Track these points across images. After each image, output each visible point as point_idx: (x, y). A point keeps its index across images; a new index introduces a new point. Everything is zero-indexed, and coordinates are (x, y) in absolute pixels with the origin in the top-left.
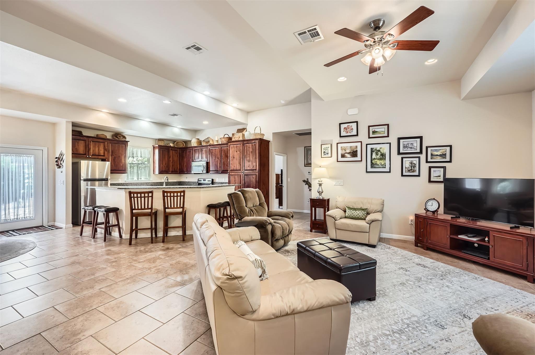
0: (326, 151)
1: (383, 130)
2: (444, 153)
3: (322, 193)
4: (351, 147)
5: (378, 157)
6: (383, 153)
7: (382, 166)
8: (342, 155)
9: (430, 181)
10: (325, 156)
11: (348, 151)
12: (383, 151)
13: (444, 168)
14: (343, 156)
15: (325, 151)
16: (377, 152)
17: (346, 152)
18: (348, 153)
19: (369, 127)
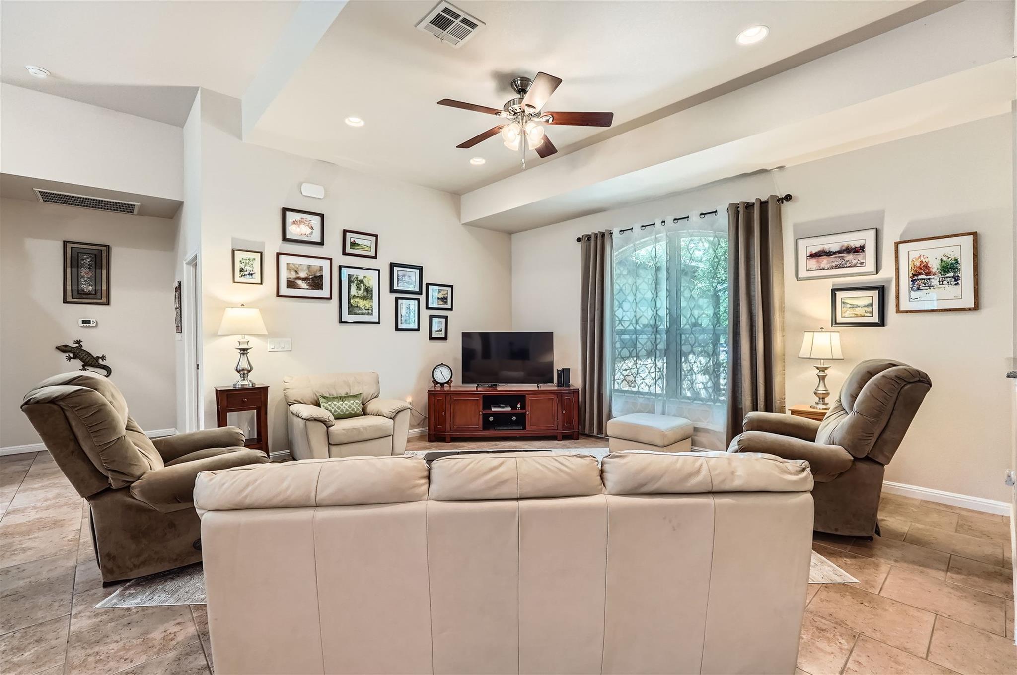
0: (248, 268)
1: (368, 243)
2: (445, 296)
3: (249, 371)
4: (309, 267)
5: (361, 293)
6: (368, 287)
7: (367, 311)
8: (290, 281)
9: (431, 338)
10: (243, 280)
11: (303, 275)
12: (369, 284)
13: (446, 318)
14: (291, 284)
15: (243, 267)
16: (359, 284)
17: (298, 276)
18: (304, 279)
19: (345, 232)
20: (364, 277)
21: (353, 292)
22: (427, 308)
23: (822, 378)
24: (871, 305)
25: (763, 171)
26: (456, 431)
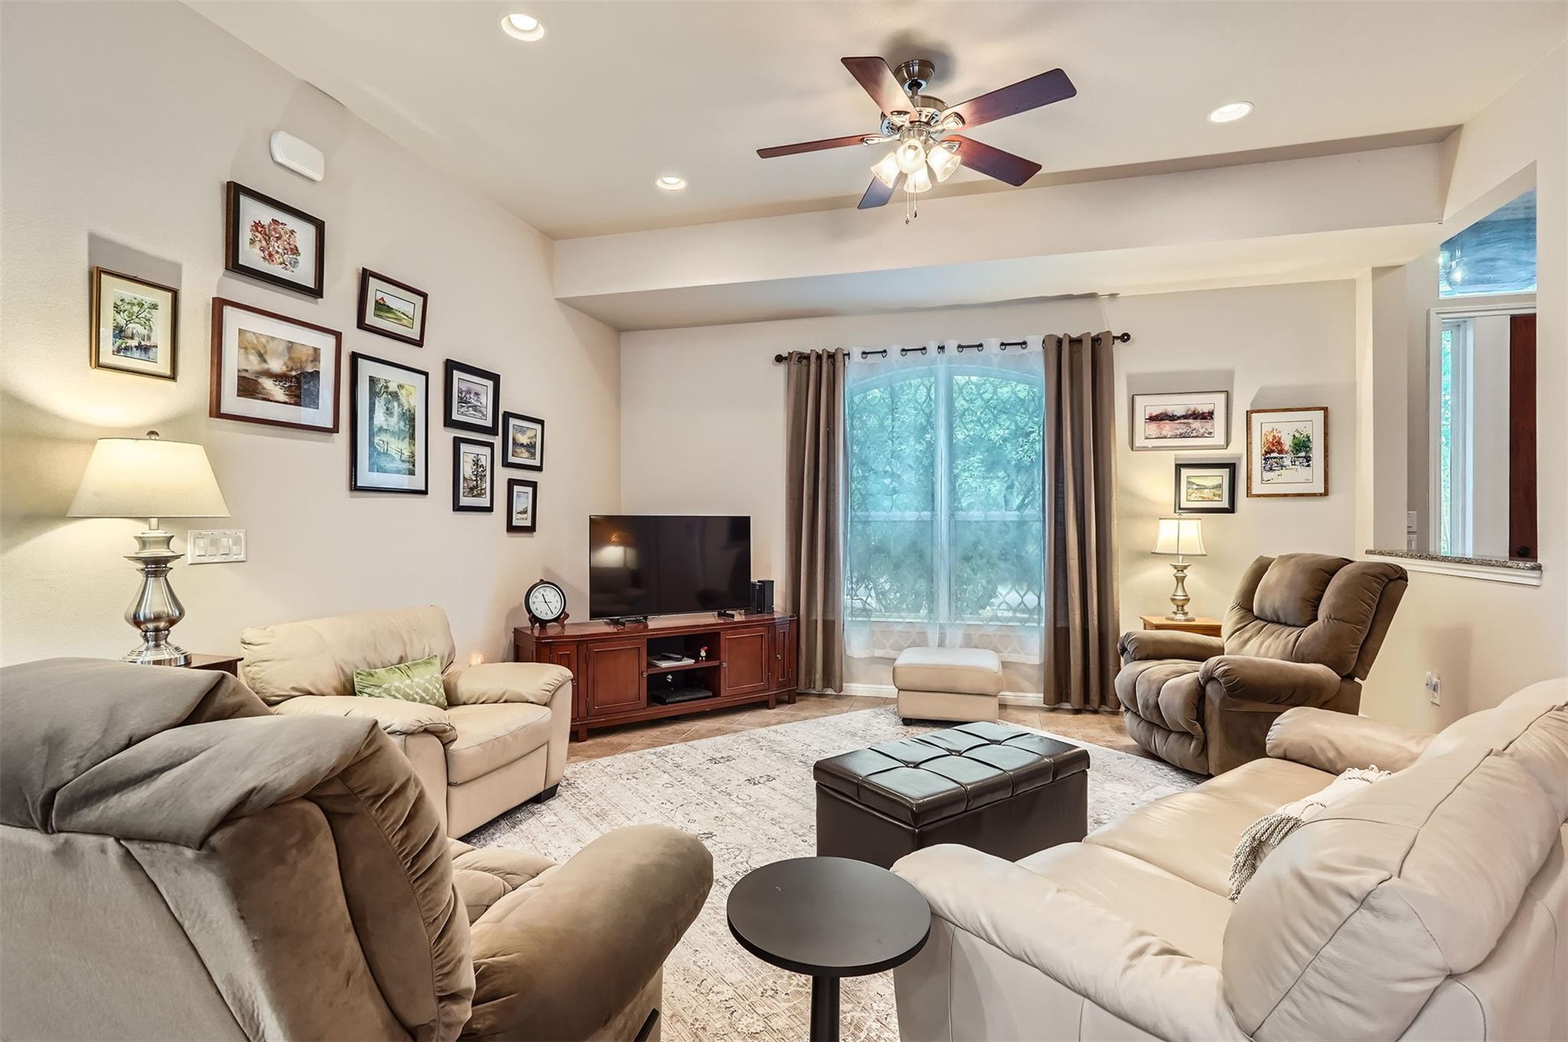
0: (135, 328)
1: (408, 309)
3: (172, 622)
4: (291, 346)
5: (393, 422)
6: (406, 411)
7: (404, 467)
8: (244, 377)
9: (510, 527)
10: (121, 361)
11: (276, 365)
12: (408, 402)
13: (534, 485)
14: (248, 387)
15: (123, 323)
16: (389, 402)
17: (265, 366)
18: (278, 378)
19: (365, 274)
20: (400, 386)
21: (380, 418)
22: (506, 464)
23: (1180, 580)
24: (1220, 486)
25: (1092, 296)
26: (600, 714)
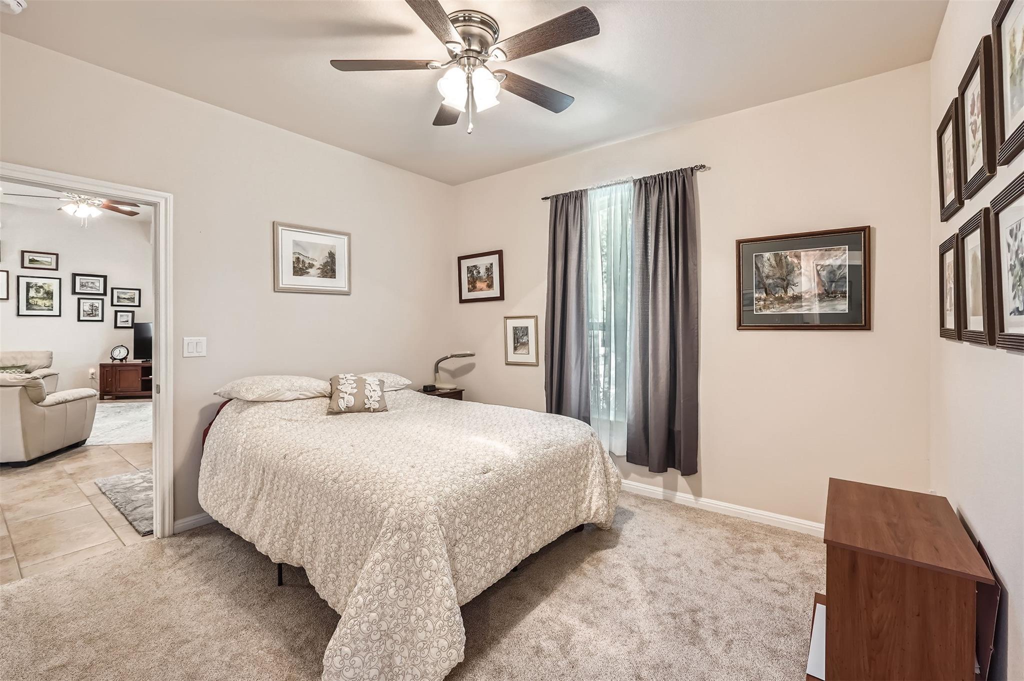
1: (49, 260)
5: (40, 295)
6: (48, 291)
12: (49, 288)
13: (133, 312)
16: (38, 289)
19: (23, 252)
20: (44, 284)
22: (112, 305)
